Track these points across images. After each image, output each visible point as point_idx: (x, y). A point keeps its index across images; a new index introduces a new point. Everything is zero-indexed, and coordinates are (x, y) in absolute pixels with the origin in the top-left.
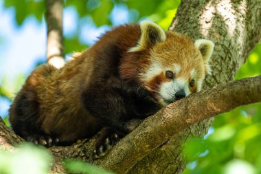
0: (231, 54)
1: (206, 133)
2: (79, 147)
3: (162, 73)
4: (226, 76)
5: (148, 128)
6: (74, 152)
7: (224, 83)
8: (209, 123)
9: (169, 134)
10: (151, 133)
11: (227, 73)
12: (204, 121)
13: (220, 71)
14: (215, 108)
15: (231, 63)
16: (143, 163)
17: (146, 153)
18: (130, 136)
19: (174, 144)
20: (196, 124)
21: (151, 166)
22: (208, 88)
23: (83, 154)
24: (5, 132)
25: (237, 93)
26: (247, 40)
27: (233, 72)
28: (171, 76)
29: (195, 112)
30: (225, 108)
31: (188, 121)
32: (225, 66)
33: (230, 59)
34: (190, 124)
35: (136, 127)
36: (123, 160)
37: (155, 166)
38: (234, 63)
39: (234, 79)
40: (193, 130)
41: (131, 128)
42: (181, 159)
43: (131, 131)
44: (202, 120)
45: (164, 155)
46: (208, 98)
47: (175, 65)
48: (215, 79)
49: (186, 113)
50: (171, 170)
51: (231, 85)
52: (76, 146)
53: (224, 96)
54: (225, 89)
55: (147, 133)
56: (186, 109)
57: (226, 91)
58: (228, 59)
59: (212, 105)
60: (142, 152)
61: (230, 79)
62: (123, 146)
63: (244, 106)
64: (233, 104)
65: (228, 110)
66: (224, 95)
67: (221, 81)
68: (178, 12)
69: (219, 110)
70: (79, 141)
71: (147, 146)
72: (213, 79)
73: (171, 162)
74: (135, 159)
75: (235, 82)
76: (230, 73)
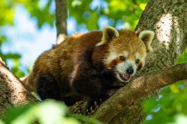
0: (173, 48)
1: (158, 98)
2: (77, 107)
3: (117, 58)
4: (170, 62)
5: (121, 95)
6: (74, 110)
7: (169, 66)
8: (160, 91)
9: (134, 99)
10: (123, 98)
11: (171, 60)
12: (157, 90)
13: (167, 59)
14: (163, 82)
15: (174, 53)
16: (117, 117)
17: (119, 111)
18: (109, 100)
19: (137, 105)
20: (151, 92)
21: (123, 119)
22: (159, 69)
23: (80, 112)
24: (30, 97)
25: (177, 73)
26: (183, 39)
27: (175, 59)
28: (123, 59)
29: (150, 85)
30: (170, 82)
31: (146, 90)
32: (170, 56)
33: (173, 51)
34: (148, 92)
35: (113, 94)
36: (105, 115)
37: (125, 119)
38: (175, 53)
39: (175, 63)
40: (149, 96)
41: (110, 94)
42: (142, 115)
43: (110, 97)
44: (155, 90)
45: (131, 112)
46: (159, 76)
47: (124, 52)
48: (163, 64)
49: (145, 85)
50: (136, 121)
51: (174, 67)
52: (75, 106)
53: (169, 75)
54: (170, 70)
55: (120, 98)
56: (145, 83)
57: (170, 71)
58: (171, 51)
59: (162, 80)
60: (117, 110)
61: (173, 63)
62: (105, 106)
63: (182, 81)
64: (175, 80)
65: (171, 83)
66: (169, 73)
67: (167, 65)
68: (139, 22)
69: (166, 83)
70: (77, 103)
71: (120, 106)
72: (162, 64)
73: (135, 116)
74: (113, 114)
75: (176, 66)
76: (173, 60)
